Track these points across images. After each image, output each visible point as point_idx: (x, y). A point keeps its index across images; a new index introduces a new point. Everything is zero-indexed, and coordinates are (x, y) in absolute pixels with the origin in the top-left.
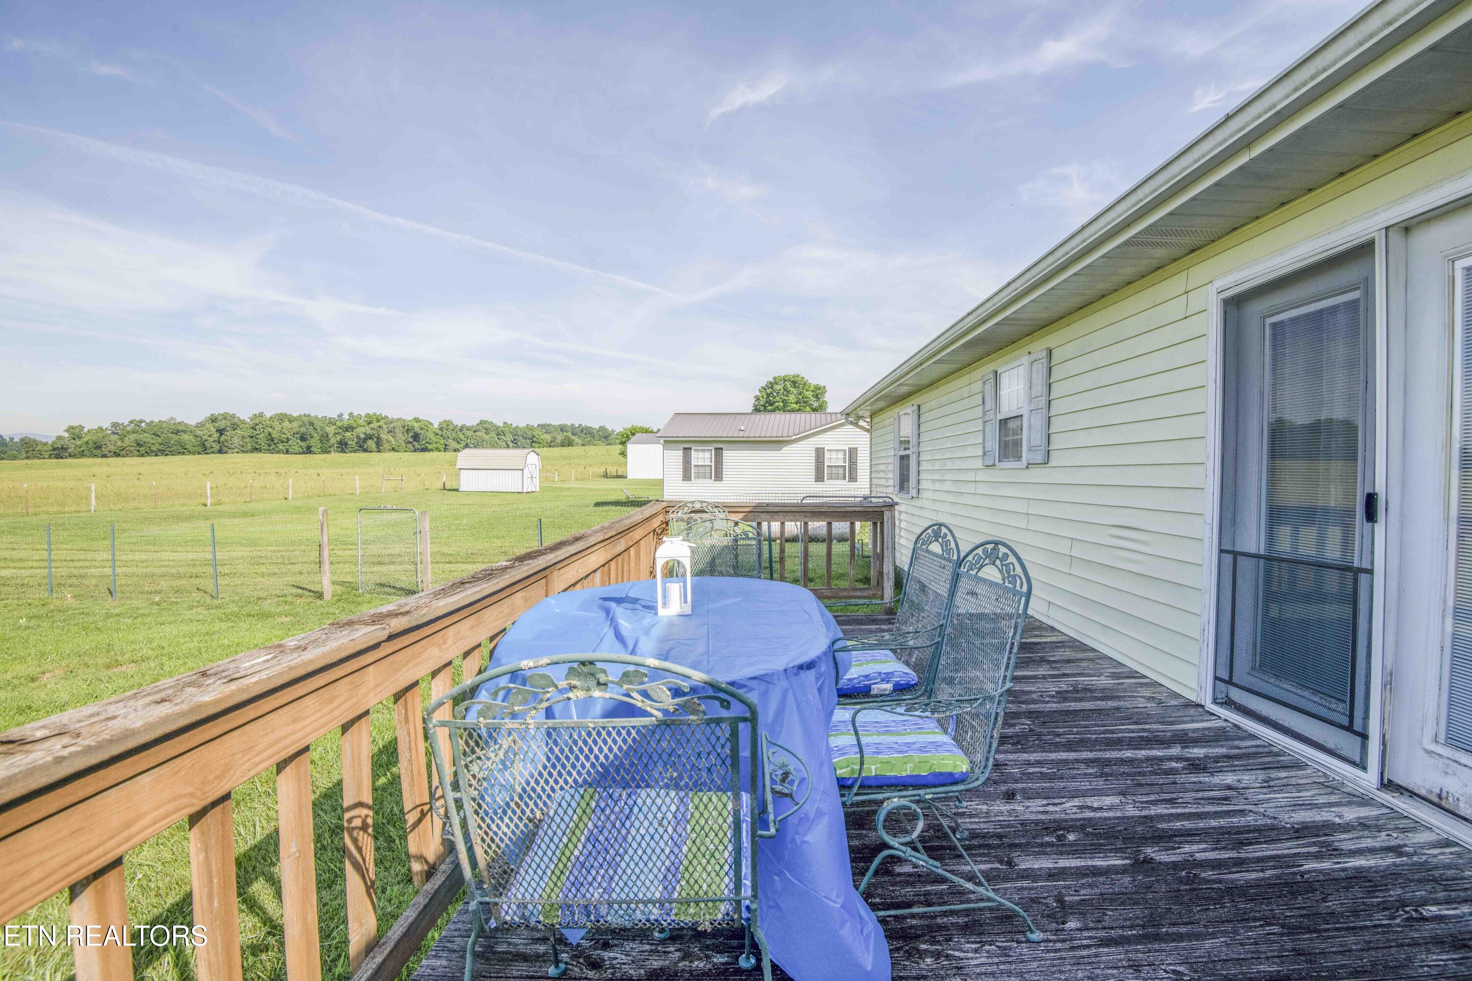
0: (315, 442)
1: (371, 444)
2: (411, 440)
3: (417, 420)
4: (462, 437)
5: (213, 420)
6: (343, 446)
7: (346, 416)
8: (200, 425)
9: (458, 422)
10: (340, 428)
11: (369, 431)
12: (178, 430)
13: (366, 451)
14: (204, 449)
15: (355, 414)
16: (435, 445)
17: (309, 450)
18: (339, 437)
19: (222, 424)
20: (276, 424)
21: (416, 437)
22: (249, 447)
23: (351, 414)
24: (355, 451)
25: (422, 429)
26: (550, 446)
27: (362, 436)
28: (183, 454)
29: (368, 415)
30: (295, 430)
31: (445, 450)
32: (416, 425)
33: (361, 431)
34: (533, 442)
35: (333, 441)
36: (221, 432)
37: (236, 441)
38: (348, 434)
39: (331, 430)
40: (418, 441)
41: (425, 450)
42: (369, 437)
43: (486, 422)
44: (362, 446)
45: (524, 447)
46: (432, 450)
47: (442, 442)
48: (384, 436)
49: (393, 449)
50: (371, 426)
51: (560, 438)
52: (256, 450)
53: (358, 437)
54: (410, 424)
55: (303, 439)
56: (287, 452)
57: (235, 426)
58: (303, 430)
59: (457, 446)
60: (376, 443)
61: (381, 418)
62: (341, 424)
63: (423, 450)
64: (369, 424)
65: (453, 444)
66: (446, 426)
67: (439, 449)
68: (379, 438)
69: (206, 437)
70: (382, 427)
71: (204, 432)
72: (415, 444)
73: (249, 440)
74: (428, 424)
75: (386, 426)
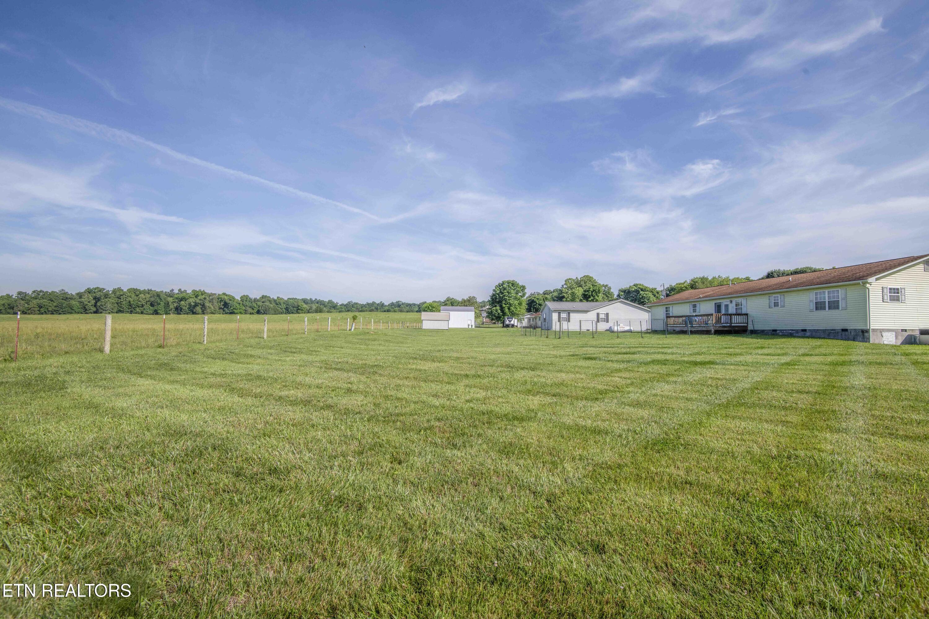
0: (161, 308)
1: (198, 309)
2: (223, 307)
3: (224, 294)
4: (255, 306)
5: (89, 291)
6: (178, 310)
7: (176, 291)
8: (80, 295)
9: (252, 296)
10: (177, 298)
11: (198, 301)
12: (66, 297)
13: (194, 313)
14: (85, 310)
15: (182, 290)
16: (239, 311)
17: (156, 313)
18: (175, 305)
19: (98, 295)
20: (133, 295)
21: (226, 305)
22: (115, 310)
23: (180, 290)
24: (187, 314)
25: (230, 300)
26: (309, 312)
27: (193, 304)
28: (71, 313)
29: (194, 291)
30: (147, 299)
31: (246, 313)
32: (226, 298)
33: (192, 301)
34: (298, 309)
35: (172, 306)
36: (97, 299)
37: (109, 306)
38: (182, 303)
39: (170, 299)
40: (228, 308)
41: (232, 313)
42: (196, 305)
43: (266, 296)
44: (192, 311)
45: (293, 313)
46: (237, 313)
47: (244, 308)
48: (207, 304)
49: (212, 313)
50: (199, 298)
51: (314, 307)
52: (119, 311)
53: (190, 304)
54: (223, 297)
55: (152, 305)
56: (142, 313)
57: (106, 296)
58: (152, 299)
59: (252, 311)
60: (201, 308)
61: (203, 293)
62: (176, 296)
63: (231, 313)
64: (196, 297)
65: (250, 310)
66: (245, 298)
67: (241, 313)
68: (203, 305)
69: (86, 303)
70: (205, 298)
71: (85, 299)
72: (226, 309)
73: (116, 305)
74: (233, 298)
75: (207, 298)
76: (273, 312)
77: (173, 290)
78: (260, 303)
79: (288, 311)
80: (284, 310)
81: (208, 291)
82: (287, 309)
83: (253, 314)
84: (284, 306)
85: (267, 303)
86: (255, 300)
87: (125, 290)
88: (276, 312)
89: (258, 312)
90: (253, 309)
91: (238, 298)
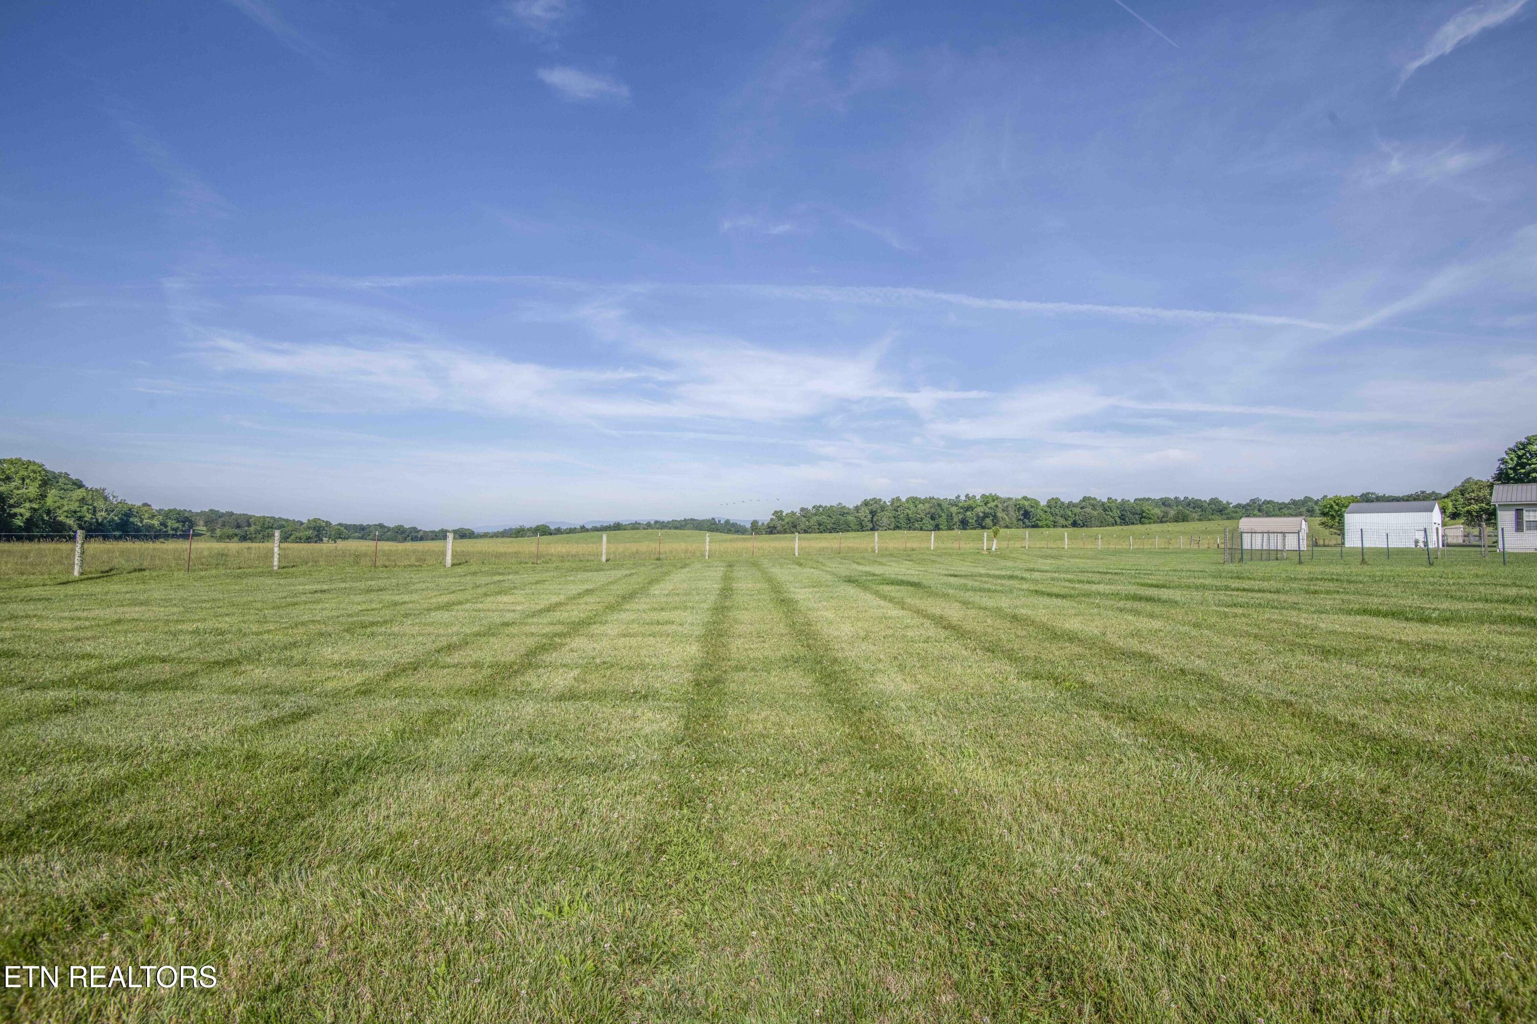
0: (943, 521)
1: (988, 521)
2: (1022, 518)
3: (1025, 498)
4: (1070, 514)
5: (866, 503)
6: (964, 524)
7: (963, 498)
8: (857, 509)
9: (1066, 500)
10: (962, 508)
11: (987, 510)
12: (843, 512)
13: (983, 528)
14: (861, 527)
15: (971, 495)
16: (1045, 522)
17: (937, 528)
18: (961, 517)
19: (875, 507)
20: (912, 506)
21: (1026, 514)
22: (892, 526)
23: (967, 496)
24: (975, 529)
25: (1032, 507)
26: (1161, 522)
27: (981, 515)
28: (848, 531)
29: (983, 496)
30: (927, 511)
31: (1055, 526)
32: (1026, 503)
33: (980, 510)
34: (1143, 517)
35: (956, 519)
36: (873, 513)
37: (885, 521)
38: (969, 513)
39: (954, 509)
40: (1028, 519)
41: (1035, 526)
42: (986, 516)
43: (1089, 498)
44: (981, 524)
45: (1133, 524)
46: (1042, 527)
47: (1052, 518)
48: (1000, 514)
49: (1007, 527)
50: (989, 505)
51: (1172, 513)
52: (897, 528)
53: (978, 515)
54: (1021, 502)
55: (933, 518)
56: (921, 529)
57: (883, 508)
58: (933, 510)
59: (1065, 523)
60: (993, 520)
61: (995, 498)
62: (960, 505)
63: (1033, 526)
64: (986, 504)
65: (1062, 521)
66: (1054, 503)
67: (1048, 526)
68: (995, 516)
69: (862, 518)
70: (996, 506)
71: (861, 514)
72: (1026, 521)
73: (893, 520)
74: (1037, 503)
75: (1000, 505)
76: (1098, 523)
77: (959, 496)
78: (1077, 510)
79: (1124, 520)
80: (1118, 520)
81: (1003, 495)
82: (1122, 518)
83: (1066, 526)
84: (1116, 513)
85: (1089, 510)
86: (1071, 505)
87: (904, 500)
88: (1102, 523)
89: (1075, 524)
90: (1066, 520)
91: (1043, 503)
